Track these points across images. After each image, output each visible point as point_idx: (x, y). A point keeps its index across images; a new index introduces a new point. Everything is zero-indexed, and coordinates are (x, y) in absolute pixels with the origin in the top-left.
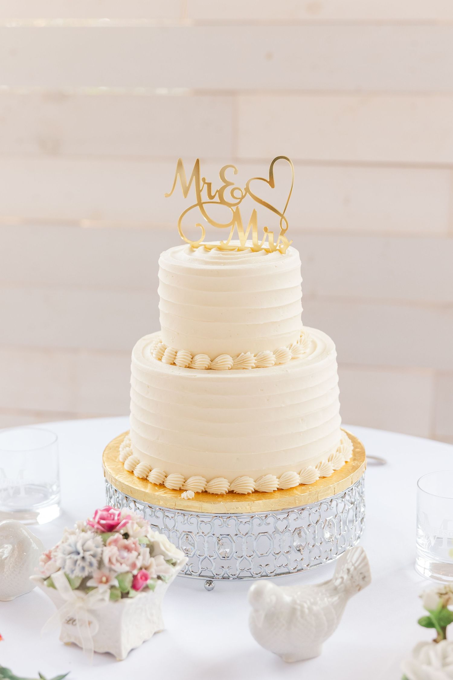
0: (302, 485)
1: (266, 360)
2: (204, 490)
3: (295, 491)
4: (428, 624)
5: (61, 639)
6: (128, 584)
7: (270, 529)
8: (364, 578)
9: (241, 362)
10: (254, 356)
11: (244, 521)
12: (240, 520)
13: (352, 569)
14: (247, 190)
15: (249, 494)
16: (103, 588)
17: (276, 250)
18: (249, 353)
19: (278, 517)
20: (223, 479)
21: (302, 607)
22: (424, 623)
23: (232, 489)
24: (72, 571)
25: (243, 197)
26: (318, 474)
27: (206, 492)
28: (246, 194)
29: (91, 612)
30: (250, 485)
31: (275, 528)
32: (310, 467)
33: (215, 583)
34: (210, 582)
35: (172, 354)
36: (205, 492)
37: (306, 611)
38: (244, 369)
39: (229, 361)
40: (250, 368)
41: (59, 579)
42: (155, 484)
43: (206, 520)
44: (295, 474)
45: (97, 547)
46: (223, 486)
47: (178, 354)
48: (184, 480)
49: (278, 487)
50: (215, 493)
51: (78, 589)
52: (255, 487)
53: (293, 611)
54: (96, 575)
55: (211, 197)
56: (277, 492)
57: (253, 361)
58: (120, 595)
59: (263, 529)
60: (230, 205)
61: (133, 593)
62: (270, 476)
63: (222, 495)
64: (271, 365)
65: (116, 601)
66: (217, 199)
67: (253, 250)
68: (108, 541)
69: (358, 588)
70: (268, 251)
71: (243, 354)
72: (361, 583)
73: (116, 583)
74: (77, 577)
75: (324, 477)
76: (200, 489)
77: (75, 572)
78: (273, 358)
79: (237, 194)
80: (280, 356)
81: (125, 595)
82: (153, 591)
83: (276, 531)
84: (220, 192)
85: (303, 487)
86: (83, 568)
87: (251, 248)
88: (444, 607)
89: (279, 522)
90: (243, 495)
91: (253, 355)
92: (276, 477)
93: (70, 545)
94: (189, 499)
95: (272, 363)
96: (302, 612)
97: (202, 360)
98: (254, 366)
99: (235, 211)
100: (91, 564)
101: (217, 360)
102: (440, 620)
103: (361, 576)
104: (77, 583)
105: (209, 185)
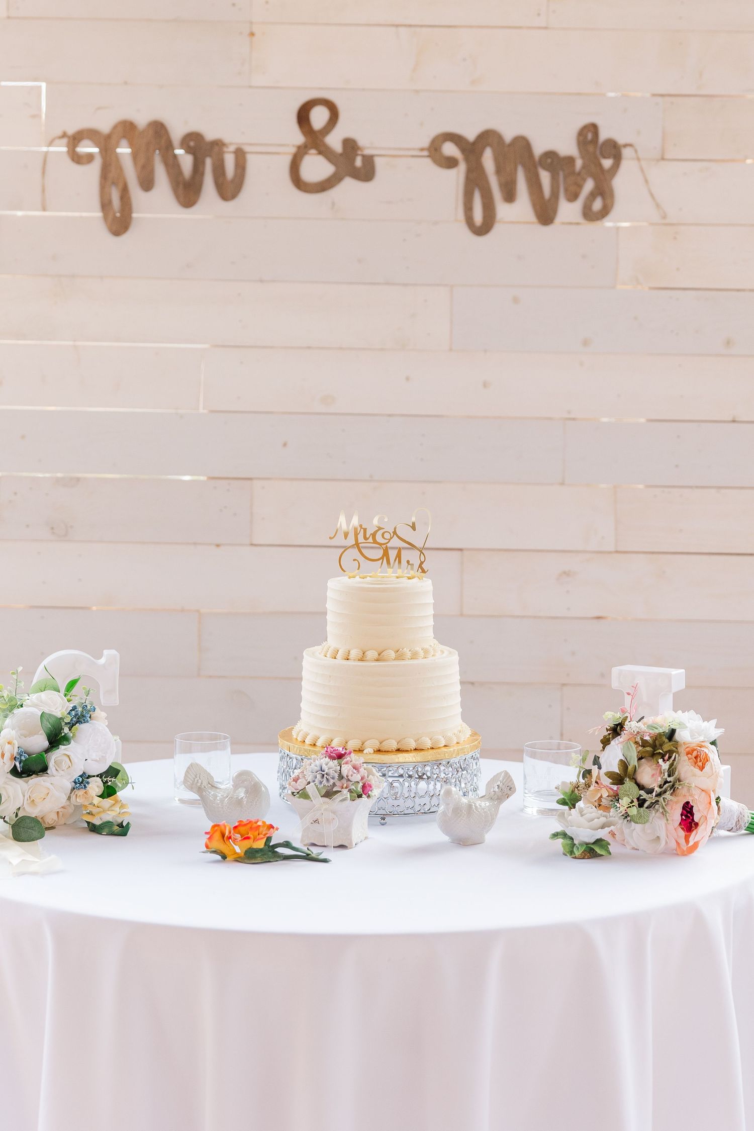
1: (417, 654)
2: (378, 749)
3: (442, 750)
4: (563, 802)
6: (360, 789)
8: (512, 788)
9: (401, 654)
11: (410, 769)
13: (501, 784)
14: (395, 533)
15: (411, 750)
16: (345, 791)
18: (405, 649)
20: (393, 739)
21: (475, 804)
22: (560, 802)
23: (399, 747)
24: (321, 783)
25: (391, 538)
26: (455, 741)
28: (393, 536)
30: (413, 745)
32: (449, 734)
34: (384, 819)
35: (346, 652)
36: (379, 751)
38: (403, 660)
39: (393, 654)
40: (407, 659)
41: (311, 789)
43: (382, 770)
44: (441, 738)
45: (336, 767)
46: (395, 746)
47: (351, 652)
48: (362, 743)
49: (431, 746)
50: (388, 750)
51: (325, 795)
53: (470, 806)
54: (338, 783)
55: (365, 538)
56: (430, 749)
57: (409, 654)
58: (355, 796)
60: (381, 544)
61: (363, 795)
62: (425, 738)
63: (392, 752)
64: (421, 658)
65: (354, 800)
66: (371, 540)
68: (343, 763)
69: (507, 796)
70: (409, 578)
71: (401, 649)
72: (509, 792)
73: (352, 789)
74: (324, 787)
75: (458, 743)
76: (377, 748)
77: (323, 783)
78: (422, 654)
79: (387, 536)
80: (426, 651)
81: (360, 796)
84: (374, 535)
85: (447, 747)
86: (327, 779)
88: (573, 792)
90: (407, 751)
91: (408, 650)
92: (428, 739)
93: (316, 766)
94: (370, 753)
95: (422, 656)
96: (476, 806)
97: (372, 654)
98: (410, 657)
99: (384, 548)
100: (333, 777)
101: (382, 654)
102: (570, 800)
103: (508, 788)
104: (323, 793)
105: (365, 530)
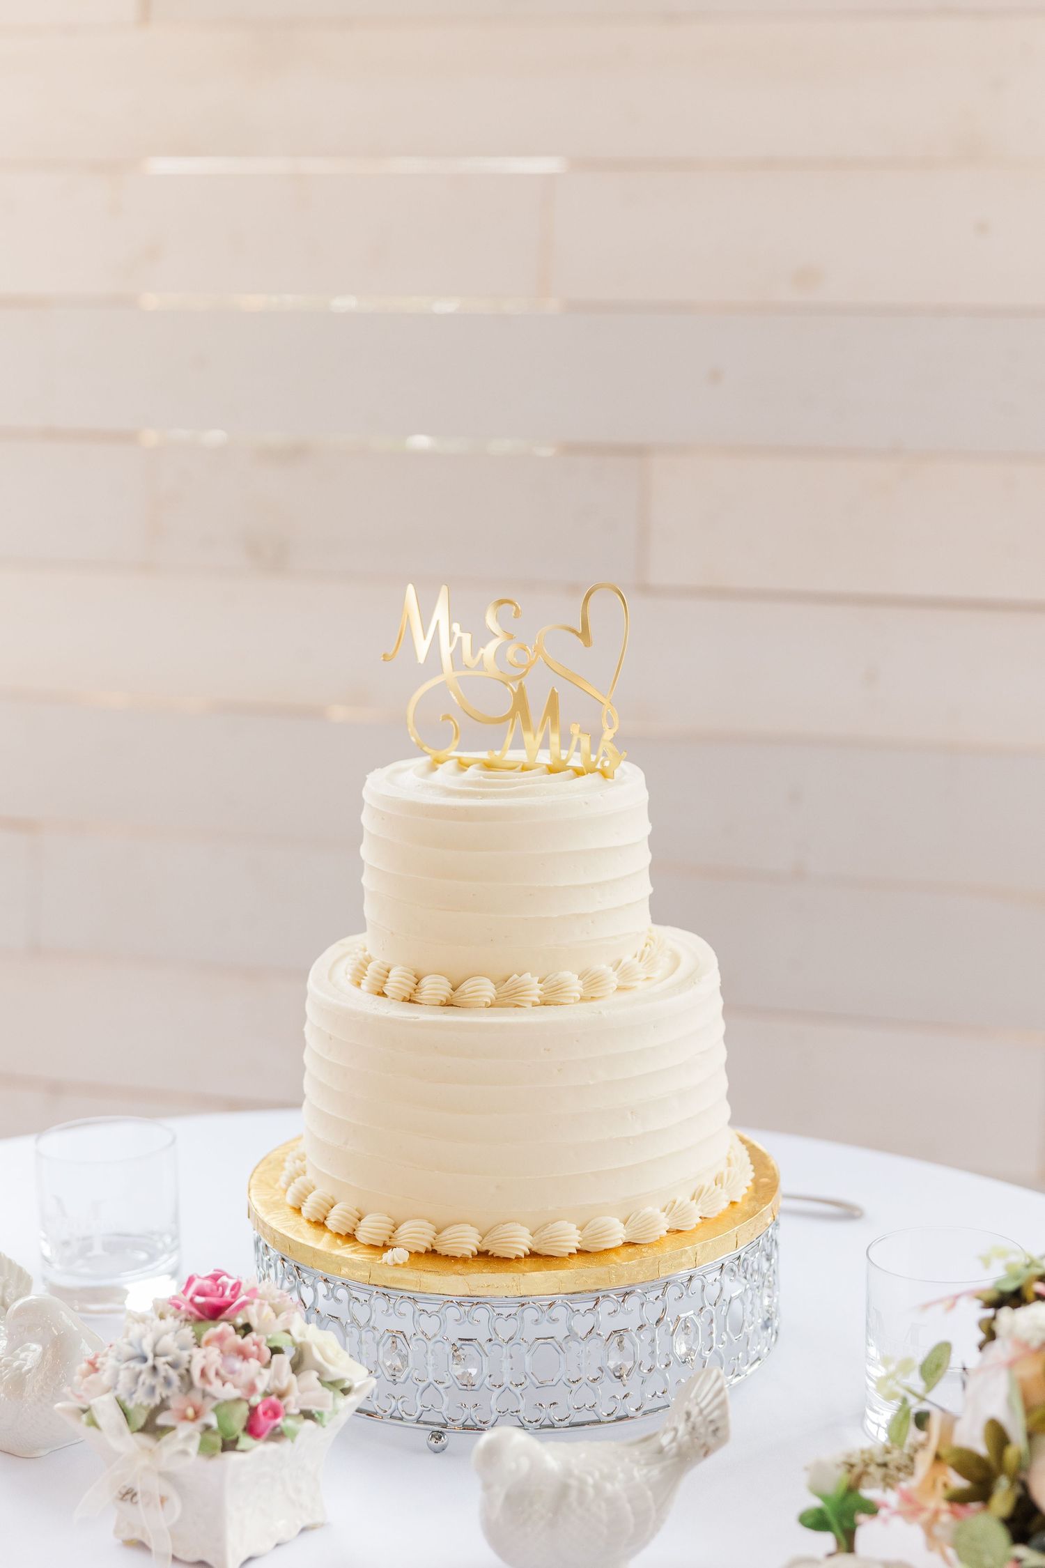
0: (629, 1244)
1: (563, 990)
2: (430, 1249)
3: (613, 1256)
4: (817, 1521)
5: (117, 1531)
6: (237, 1423)
7: (560, 1331)
8: (716, 1431)
9: (513, 992)
10: (540, 982)
11: (506, 1312)
12: (498, 1310)
13: (695, 1412)
14: (537, 649)
15: (518, 1258)
16: (192, 1429)
17: (592, 771)
18: (528, 976)
19: (575, 1307)
20: (468, 1227)
21: (582, 1482)
22: (810, 1521)
23: (485, 1248)
24: (132, 1394)
25: (530, 663)
26: (664, 1224)
27: (434, 1251)
29: (167, 1476)
30: (522, 1242)
31: (570, 1329)
32: (649, 1209)
33: (449, 1438)
34: (438, 1436)
35: (379, 973)
36: (432, 1253)
37: (591, 1491)
38: (516, 1006)
39: (487, 990)
40: (529, 1006)
41: (105, 1409)
42: (338, 1235)
43: (429, 1308)
44: (617, 1221)
45: (182, 1348)
46: (466, 1241)
47: (391, 975)
48: (393, 1228)
49: (579, 1246)
50: (451, 1254)
51: (142, 1430)
52: (531, 1245)
54: (176, 1402)
56: (575, 1258)
57: (535, 991)
58: (220, 1444)
59: (545, 1329)
61: (246, 1441)
62: (563, 1224)
63: (464, 1260)
64: (573, 1001)
65: (212, 1456)
67: (552, 770)
68: (205, 1338)
69: (703, 1451)
70: (579, 773)
71: (516, 976)
72: (711, 1441)
73: (212, 1420)
74: (140, 1406)
75: (678, 1231)
76: (422, 1246)
77: (135, 1396)
78: (577, 988)
80: (593, 982)
81: (229, 1445)
82: (292, 1441)
83: (571, 1335)
85: (631, 1250)
86: (152, 1390)
87: (547, 766)
88: (851, 1490)
89: (578, 1317)
90: (507, 1259)
91: (537, 979)
92: (574, 1226)
93: (130, 1344)
94: (397, 1265)
95: (575, 997)
96: (582, 1492)
97: (434, 987)
98: (537, 1000)
99: (515, 690)
100: (167, 1382)
101: (463, 987)
103: (712, 1428)
104: (141, 1421)
